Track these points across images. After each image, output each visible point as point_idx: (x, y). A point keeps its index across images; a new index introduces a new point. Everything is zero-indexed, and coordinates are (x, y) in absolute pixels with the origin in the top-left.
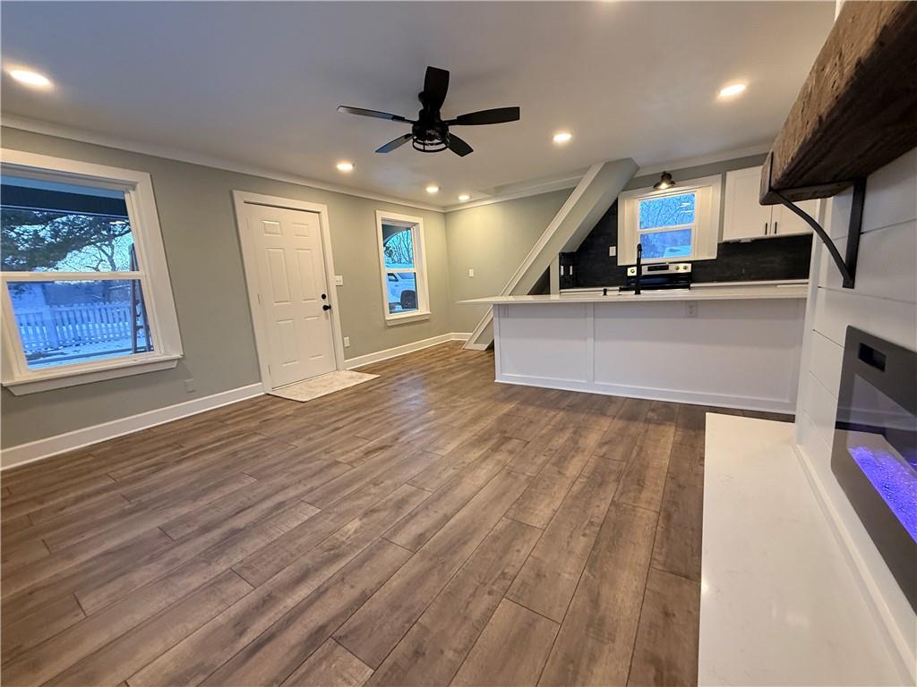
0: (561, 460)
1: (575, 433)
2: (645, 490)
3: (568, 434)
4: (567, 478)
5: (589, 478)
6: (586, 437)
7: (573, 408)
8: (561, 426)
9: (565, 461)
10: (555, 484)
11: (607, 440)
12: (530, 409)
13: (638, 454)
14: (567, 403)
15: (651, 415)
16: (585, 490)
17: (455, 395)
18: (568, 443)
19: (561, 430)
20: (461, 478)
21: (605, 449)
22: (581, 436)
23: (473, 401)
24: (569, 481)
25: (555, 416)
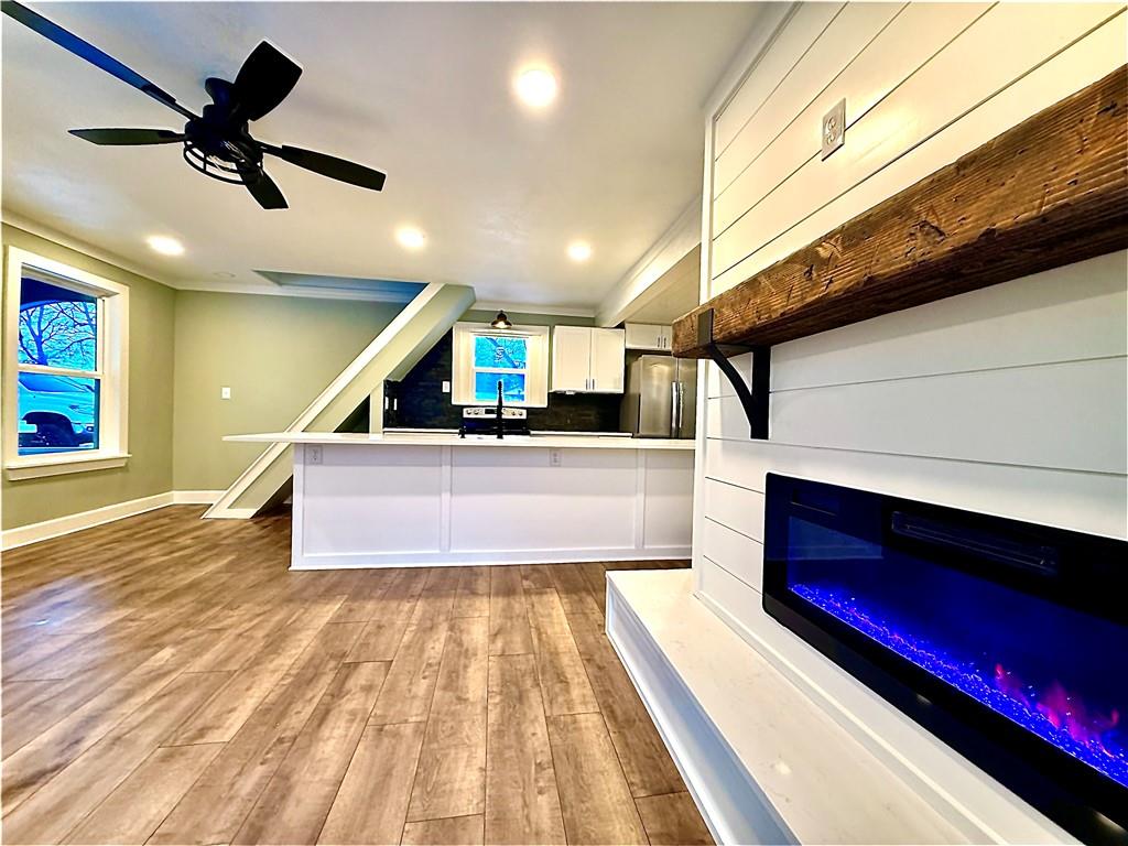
0: (453, 679)
1: (451, 628)
2: (572, 687)
3: (443, 633)
4: (473, 704)
5: (501, 693)
6: (469, 633)
7: (432, 592)
8: (429, 624)
9: (458, 677)
10: (461, 722)
11: (496, 629)
12: (370, 606)
13: (540, 640)
14: (420, 586)
15: (526, 583)
16: (507, 714)
17: (213, 606)
18: (450, 648)
19: (431, 628)
20: (287, 778)
21: (499, 644)
22: (461, 631)
23: (258, 610)
24: (479, 709)
25: (412, 610)
